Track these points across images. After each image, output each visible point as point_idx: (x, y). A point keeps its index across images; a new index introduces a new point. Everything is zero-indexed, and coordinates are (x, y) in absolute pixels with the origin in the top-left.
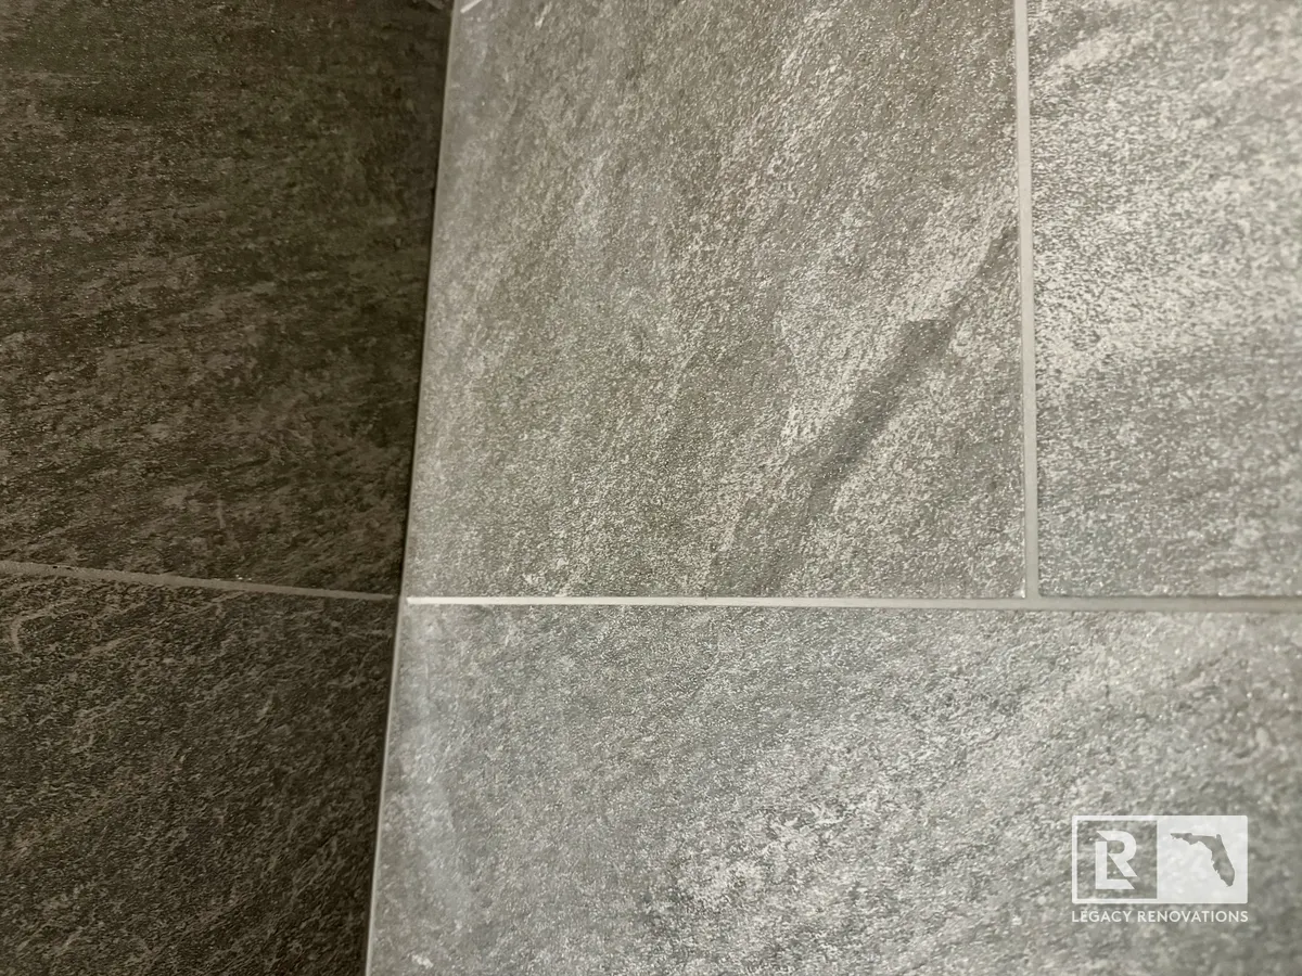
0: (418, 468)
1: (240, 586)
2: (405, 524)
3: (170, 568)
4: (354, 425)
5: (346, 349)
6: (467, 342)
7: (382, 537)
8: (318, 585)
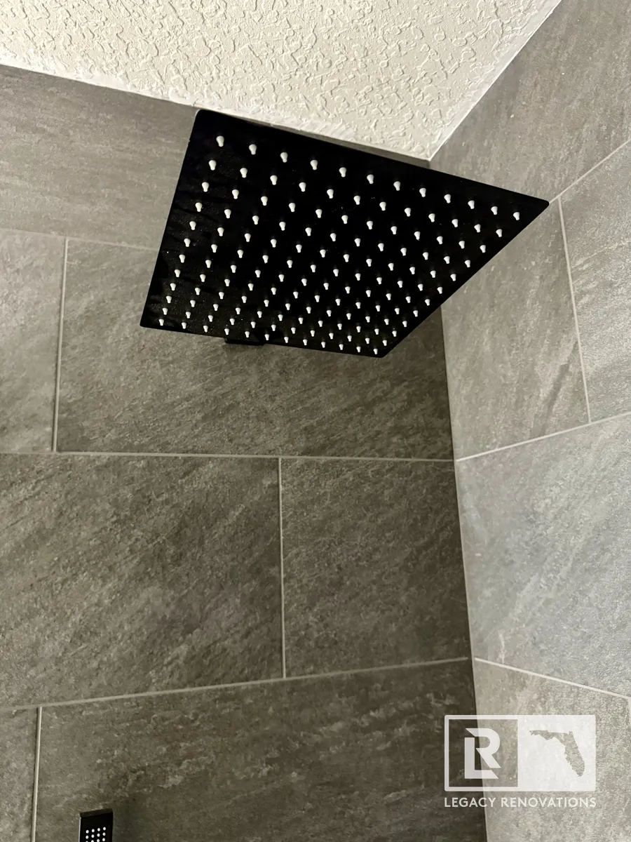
0: (452, 423)
1: (413, 460)
2: (451, 439)
3: (397, 456)
4: (433, 414)
5: (428, 395)
6: (460, 386)
7: (446, 444)
8: (431, 458)
